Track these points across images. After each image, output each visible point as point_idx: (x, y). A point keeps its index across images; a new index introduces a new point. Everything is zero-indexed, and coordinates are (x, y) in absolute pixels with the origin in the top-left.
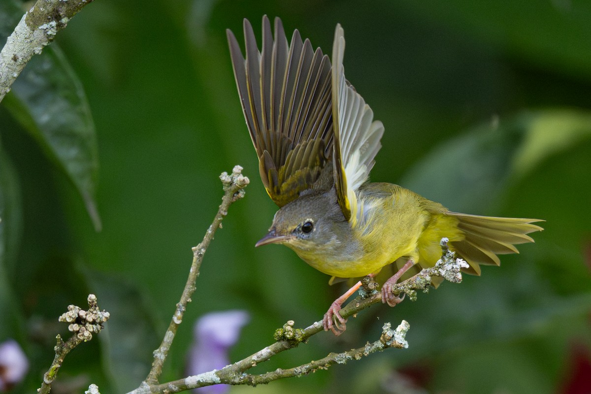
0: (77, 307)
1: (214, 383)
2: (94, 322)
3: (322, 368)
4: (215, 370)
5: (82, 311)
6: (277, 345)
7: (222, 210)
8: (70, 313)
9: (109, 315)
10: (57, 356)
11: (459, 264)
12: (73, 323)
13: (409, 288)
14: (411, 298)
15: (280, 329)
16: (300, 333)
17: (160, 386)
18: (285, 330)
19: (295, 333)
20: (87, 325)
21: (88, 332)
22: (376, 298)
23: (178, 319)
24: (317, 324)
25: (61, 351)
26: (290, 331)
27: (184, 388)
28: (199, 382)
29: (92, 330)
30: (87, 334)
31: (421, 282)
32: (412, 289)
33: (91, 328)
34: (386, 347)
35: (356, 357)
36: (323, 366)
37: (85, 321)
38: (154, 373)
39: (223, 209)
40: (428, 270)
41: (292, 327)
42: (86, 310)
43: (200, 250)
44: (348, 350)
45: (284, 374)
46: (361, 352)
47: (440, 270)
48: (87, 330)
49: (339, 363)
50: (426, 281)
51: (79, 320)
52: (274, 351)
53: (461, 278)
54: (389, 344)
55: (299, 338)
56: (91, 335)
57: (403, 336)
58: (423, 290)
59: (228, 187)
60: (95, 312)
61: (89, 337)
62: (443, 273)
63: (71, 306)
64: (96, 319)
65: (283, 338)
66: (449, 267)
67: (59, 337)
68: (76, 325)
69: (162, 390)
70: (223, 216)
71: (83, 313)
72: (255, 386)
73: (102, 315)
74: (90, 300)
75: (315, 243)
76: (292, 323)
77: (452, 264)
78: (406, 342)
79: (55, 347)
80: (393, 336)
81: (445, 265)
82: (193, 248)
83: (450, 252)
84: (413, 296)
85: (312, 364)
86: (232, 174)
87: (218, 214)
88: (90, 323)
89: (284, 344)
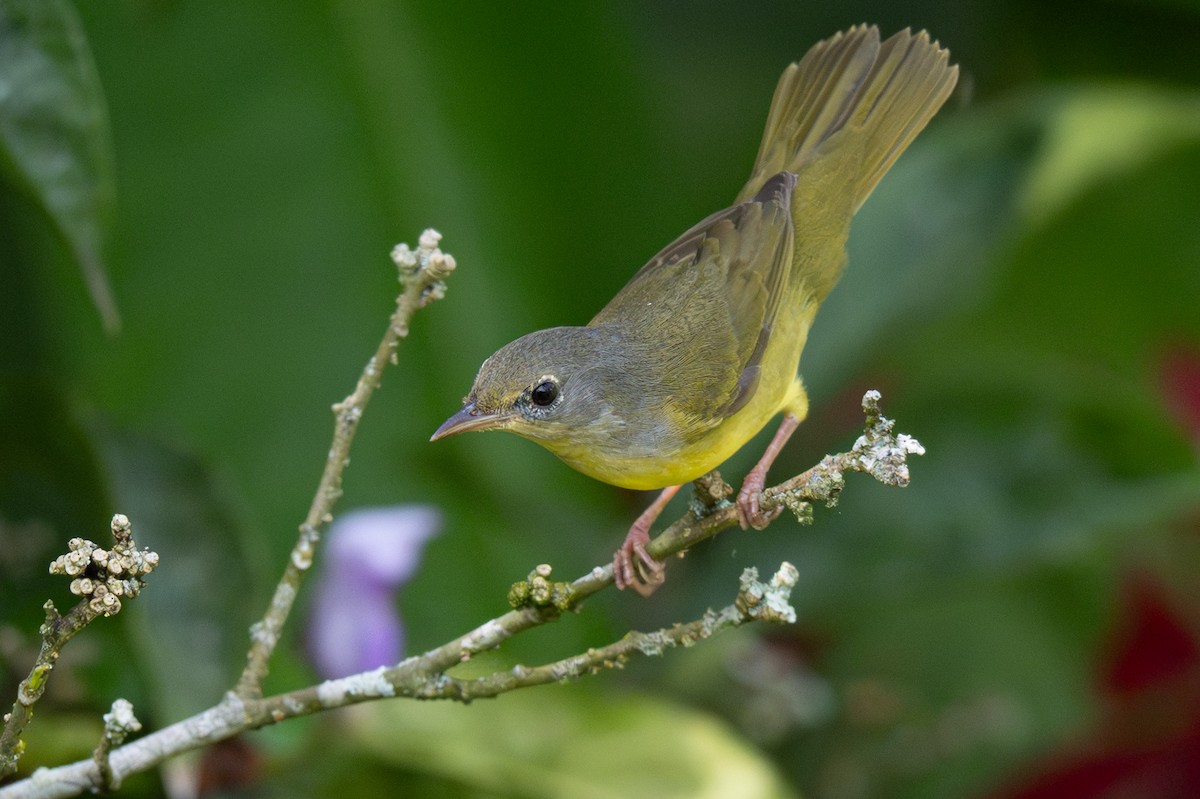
0: (89, 543)
1: (380, 697)
2: (124, 575)
3: (611, 665)
4: (383, 669)
5: (100, 549)
6: (514, 617)
7: (397, 326)
8: (73, 556)
9: (157, 558)
10: (46, 645)
11: (903, 445)
12: (81, 577)
13: (796, 497)
14: (801, 519)
15: (521, 584)
16: (565, 591)
17: (264, 703)
18: (532, 585)
19: (553, 592)
20: (110, 581)
21: (113, 596)
22: (727, 517)
23: (304, 558)
24: (600, 572)
25: (55, 635)
26: (543, 587)
27: (317, 707)
28: (348, 695)
29: (120, 592)
30: (109, 600)
31: (822, 486)
32: (803, 499)
33: (118, 587)
34: (748, 619)
35: (684, 640)
36: (614, 659)
37: (106, 571)
38: (252, 673)
39: (399, 324)
40: (837, 457)
41: (547, 578)
42: (107, 548)
43: (350, 410)
44: (668, 626)
45: (529, 677)
46: (695, 631)
47: (863, 459)
48: (109, 591)
49: (648, 653)
50: (833, 483)
51: (93, 571)
52: (508, 630)
53: (907, 477)
54: (753, 613)
55: (561, 602)
56: (119, 603)
57: (784, 597)
58: (826, 501)
59: (410, 275)
60: (126, 553)
61: (115, 607)
62: (869, 465)
63: (76, 541)
64: (129, 567)
65: (527, 602)
66: (880, 452)
67: (51, 606)
68: (86, 580)
69: (269, 710)
70: (399, 338)
71: (100, 555)
72: (467, 702)
73: (144, 559)
74: (115, 528)
75: (563, 425)
76: (546, 569)
77: (887, 446)
78: (791, 610)
79: (43, 627)
80: (763, 597)
81: (873, 449)
82: (336, 407)
83: (884, 419)
84: (804, 513)
85: (591, 656)
86: (419, 249)
87: (388, 334)
88: (117, 577)
89: (530, 614)
